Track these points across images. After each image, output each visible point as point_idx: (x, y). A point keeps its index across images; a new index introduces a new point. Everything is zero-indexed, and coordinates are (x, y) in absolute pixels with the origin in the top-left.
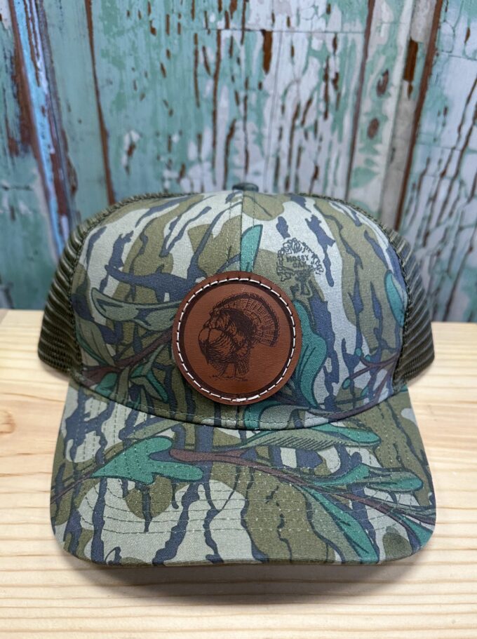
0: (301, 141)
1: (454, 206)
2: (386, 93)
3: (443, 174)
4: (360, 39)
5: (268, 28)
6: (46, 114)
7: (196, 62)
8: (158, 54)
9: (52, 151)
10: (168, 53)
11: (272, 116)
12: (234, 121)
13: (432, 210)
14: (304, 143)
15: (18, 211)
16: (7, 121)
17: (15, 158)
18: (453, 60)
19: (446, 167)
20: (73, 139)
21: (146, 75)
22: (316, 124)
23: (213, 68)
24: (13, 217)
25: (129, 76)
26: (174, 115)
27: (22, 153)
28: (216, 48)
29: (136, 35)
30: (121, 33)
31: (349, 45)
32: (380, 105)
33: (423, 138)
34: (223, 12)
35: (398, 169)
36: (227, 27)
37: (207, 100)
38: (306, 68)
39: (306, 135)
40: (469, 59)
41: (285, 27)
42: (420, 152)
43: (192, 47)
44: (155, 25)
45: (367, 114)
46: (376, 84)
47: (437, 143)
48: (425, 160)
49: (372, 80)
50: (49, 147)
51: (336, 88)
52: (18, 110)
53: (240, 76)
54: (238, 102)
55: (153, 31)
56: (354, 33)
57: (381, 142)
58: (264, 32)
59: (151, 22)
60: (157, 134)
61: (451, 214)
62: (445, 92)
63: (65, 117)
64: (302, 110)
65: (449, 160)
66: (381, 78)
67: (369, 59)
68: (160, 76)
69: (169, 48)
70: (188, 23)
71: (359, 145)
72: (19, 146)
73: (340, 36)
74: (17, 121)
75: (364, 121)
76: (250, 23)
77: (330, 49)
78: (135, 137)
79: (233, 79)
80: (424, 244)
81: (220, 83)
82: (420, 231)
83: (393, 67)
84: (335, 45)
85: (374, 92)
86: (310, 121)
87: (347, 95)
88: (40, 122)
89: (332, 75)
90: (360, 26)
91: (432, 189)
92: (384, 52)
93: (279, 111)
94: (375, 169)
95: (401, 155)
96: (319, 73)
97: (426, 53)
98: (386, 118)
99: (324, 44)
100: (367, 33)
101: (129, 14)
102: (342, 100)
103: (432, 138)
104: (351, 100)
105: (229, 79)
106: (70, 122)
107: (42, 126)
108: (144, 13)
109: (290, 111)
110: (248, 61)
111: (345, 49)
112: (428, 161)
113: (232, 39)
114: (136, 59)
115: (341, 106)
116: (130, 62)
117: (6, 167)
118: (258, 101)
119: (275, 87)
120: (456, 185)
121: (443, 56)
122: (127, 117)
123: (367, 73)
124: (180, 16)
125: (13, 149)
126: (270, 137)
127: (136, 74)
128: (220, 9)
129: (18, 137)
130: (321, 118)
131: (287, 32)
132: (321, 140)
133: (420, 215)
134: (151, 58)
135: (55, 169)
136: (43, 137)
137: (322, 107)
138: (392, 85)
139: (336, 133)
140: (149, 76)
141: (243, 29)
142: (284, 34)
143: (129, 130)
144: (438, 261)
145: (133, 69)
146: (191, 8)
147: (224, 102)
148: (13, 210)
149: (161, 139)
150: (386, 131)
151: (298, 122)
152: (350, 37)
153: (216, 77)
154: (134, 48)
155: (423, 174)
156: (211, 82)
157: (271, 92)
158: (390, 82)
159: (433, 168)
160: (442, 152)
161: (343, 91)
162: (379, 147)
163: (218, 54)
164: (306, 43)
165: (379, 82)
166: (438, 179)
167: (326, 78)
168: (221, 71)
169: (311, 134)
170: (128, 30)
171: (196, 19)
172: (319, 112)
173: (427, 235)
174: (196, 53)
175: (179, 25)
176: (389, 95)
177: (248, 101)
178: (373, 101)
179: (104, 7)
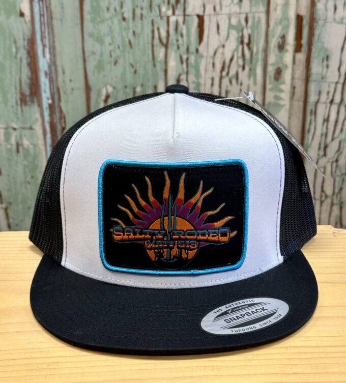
0: (227, 86)
1: (343, 125)
2: (284, 49)
3: (332, 102)
4: (263, 17)
5: (201, 13)
6: (48, 76)
7: (153, 37)
8: (127, 34)
9: (50, 101)
10: (134, 33)
11: (206, 70)
12: (180, 75)
13: (327, 128)
14: (230, 88)
15: (22, 145)
16: (20, 81)
17: (24, 107)
18: (328, 25)
19: (333, 96)
20: (65, 93)
21: (119, 47)
22: (237, 74)
23: (164, 41)
24: (18, 151)
25: (107, 48)
26: (137, 73)
27: (29, 103)
28: (166, 28)
29: (112, 22)
30: (102, 21)
31: (256, 20)
32: (281, 58)
33: (314, 77)
34: (171, 6)
35: (299, 101)
36: (174, 14)
37: (160, 62)
38: (228, 37)
39: (231, 82)
40: (338, 23)
41: (212, 12)
42: (313, 87)
43: (150, 28)
44: (126, 15)
45: (272, 65)
46: (277, 44)
47: (324, 80)
48: (318, 93)
49: (274, 42)
50: (48, 99)
51: (249, 48)
52: (29, 74)
53: (183, 45)
54: (182, 63)
55: (124, 19)
56: (259, 12)
57: (284, 83)
58: (198, 16)
59: (123, 14)
60: (126, 87)
61: (342, 130)
62: (326, 45)
63: (60, 79)
64: (227, 65)
65: (335, 92)
66: (280, 40)
67: (271, 28)
68: (128, 48)
69: (135, 29)
70: (148, 13)
71: (269, 86)
72: (28, 99)
73: (250, 16)
74: (28, 81)
75: (271, 70)
76: (189, 10)
77: (243, 23)
78: (110, 89)
79: (178, 47)
80: (325, 155)
81: (169, 50)
82: (320, 144)
83: (287, 32)
84: (247, 20)
85: (276, 50)
86: (233, 72)
87: (257, 53)
88: (44, 82)
89: (246, 40)
90: (262, 8)
91: (325, 113)
92: (280, 23)
93: (211, 66)
94: (282, 102)
95: (300, 91)
96: (237, 40)
97: (308, 21)
98: (286, 67)
99: (239, 21)
100: (268, 12)
101: (108, 9)
102: (254, 57)
103: (320, 77)
104: (260, 56)
105: (175, 47)
106: (64, 81)
107: (45, 84)
108: (118, 8)
109: (218, 66)
110: (188, 36)
111: (253, 23)
112: (320, 93)
113: (177, 22)
114: (112, 38)
115: (254, 61)
116: (108, 40)
117: (17, 114)
118: (196, 61)
119: (208, 52)
120: (343, 109)
121: (321, 23)
122: (104, 76)
123: (270, 38)
124: (142, 9)
125: (23, 101)
126: (205, 85)
127: (112, 48)
128: (169, 3)
129: (27, 92)
130: (240, 70)
131: (214, 15)
132: (241, 84)
133: (318, 133)
134: (122, 36)
135: (51, 114)
136: (45, 92)
137: (241, 62)
138: (288, 44)
139: (252, 79)
140: (121, 47)
141: (185, 15)
142: (212, 17)
143: (106, 86)
144: (337, 166)
145: (110, 44)
146: (149, 4)
147: (173, 63)
148: (18, 145)
149: (128, 90)
150: (287, 75)
151: (224, 73)
152: (256, 15)
153: (166, 46)
154: (111, 31)
155: (317, 102)
156: (163, 50)
157: (205, 54)
158: (286, 43)
159: (324, 97)
160: (329, 86)
161: (255, 50)
162: (283, 87)
163: (168, 32)
164: (227, 21)
165: (279, 43)
166: (329, 105)
167: (242, 42)
168: (170, 42)
169: (234, 81)
170: (107, 20)
171: (153, 11)
172: (239, 66)
173: (326, 147)
174: (153, 32)
175: (142, 15)
176: (287, 51)
177: (189, 62)
178: (276, 55)
179: (92, 6)
